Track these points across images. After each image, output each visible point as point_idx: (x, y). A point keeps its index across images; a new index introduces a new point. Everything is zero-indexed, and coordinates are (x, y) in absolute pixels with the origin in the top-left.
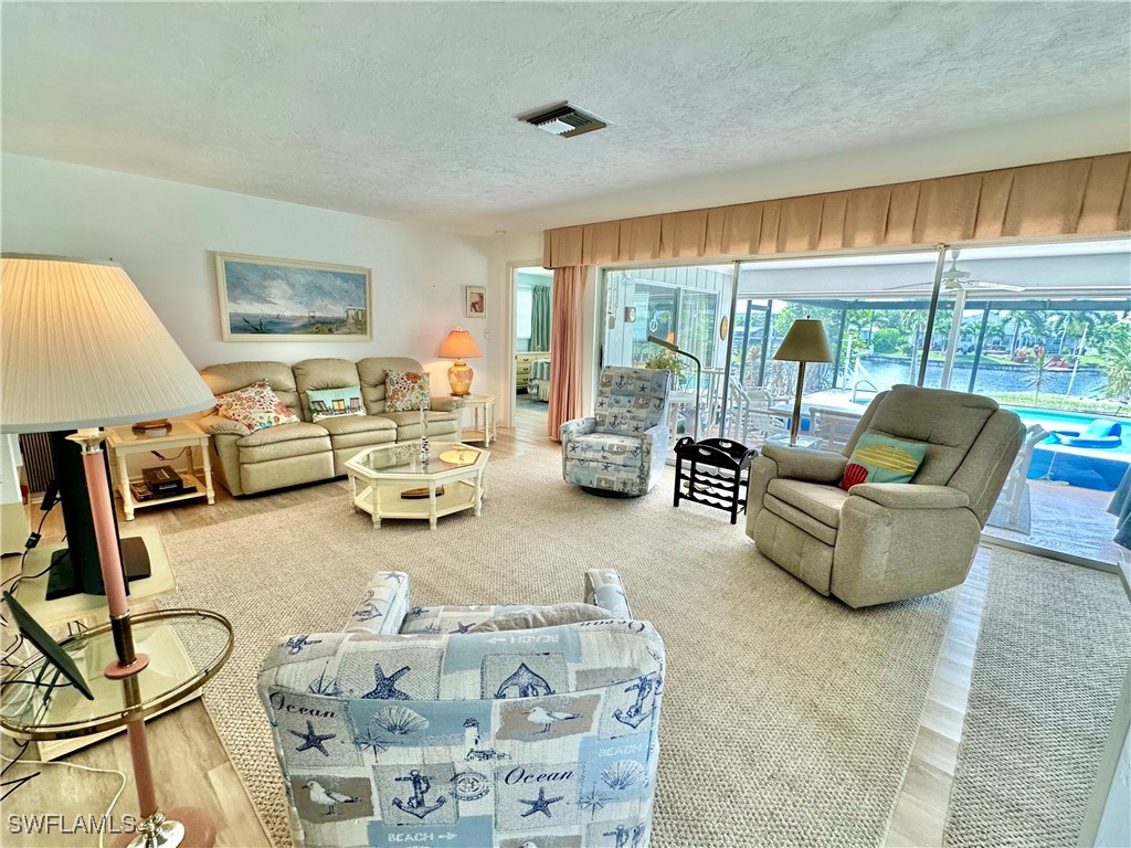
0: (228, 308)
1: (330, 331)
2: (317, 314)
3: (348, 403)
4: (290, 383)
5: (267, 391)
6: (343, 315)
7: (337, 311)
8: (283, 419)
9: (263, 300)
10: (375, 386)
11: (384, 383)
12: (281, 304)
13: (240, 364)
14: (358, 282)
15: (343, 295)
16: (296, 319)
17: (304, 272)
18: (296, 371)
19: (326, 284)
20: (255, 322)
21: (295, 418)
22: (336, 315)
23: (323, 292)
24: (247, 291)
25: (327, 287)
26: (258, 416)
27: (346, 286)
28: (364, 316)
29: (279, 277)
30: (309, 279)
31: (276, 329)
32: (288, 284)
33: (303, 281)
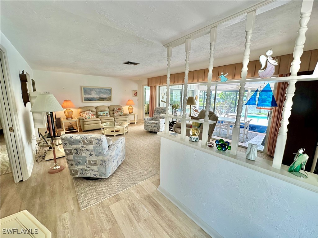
0: (84, 96)
1: (104, 100)
2: (101, 97)
3: (106, 114)
4: (95, 110)
5: (90, 112)
6: (106, 97)
7: (105, 96)
8: (92, 117)
9: (90, 94)
10: (112, 111)
11: (114, 110)
12: (94, 95)
13: (85, 107)
14: (110, 90)
15: (106, 93)
16: (97, 98)
17: (98, 89)
18: (96, 108)
19: (103, 91)
20: (89, 99)
21: (95, 117)
22: (105, 97)
23: (102, 93)
24: (87, 93)
25: (103, 92)
26: (87, 116)
27: (107, 91)
28: (110, 97)
29: (93, 90)
30: (99, 90)
31: (93, 100)
32: (95, 91)
33: (98, 91)
